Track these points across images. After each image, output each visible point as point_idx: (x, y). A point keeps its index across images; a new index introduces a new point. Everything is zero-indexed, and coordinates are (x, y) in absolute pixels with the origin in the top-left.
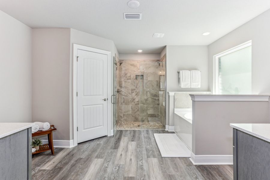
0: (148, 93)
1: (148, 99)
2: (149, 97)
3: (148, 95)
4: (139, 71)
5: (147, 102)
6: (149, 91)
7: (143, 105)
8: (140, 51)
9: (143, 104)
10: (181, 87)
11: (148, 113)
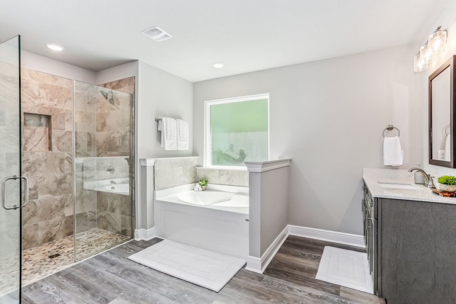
0: (66, 162)
1: (65, 177)
2: (67, 174)
3: (66, 168)
4: (37, 102)
5: (63, 186)
6: (67, 158)
7: (49, 195)
8: (55, 48)
9: (50, 192)
10: (164, 148)
11: (66, 215)
